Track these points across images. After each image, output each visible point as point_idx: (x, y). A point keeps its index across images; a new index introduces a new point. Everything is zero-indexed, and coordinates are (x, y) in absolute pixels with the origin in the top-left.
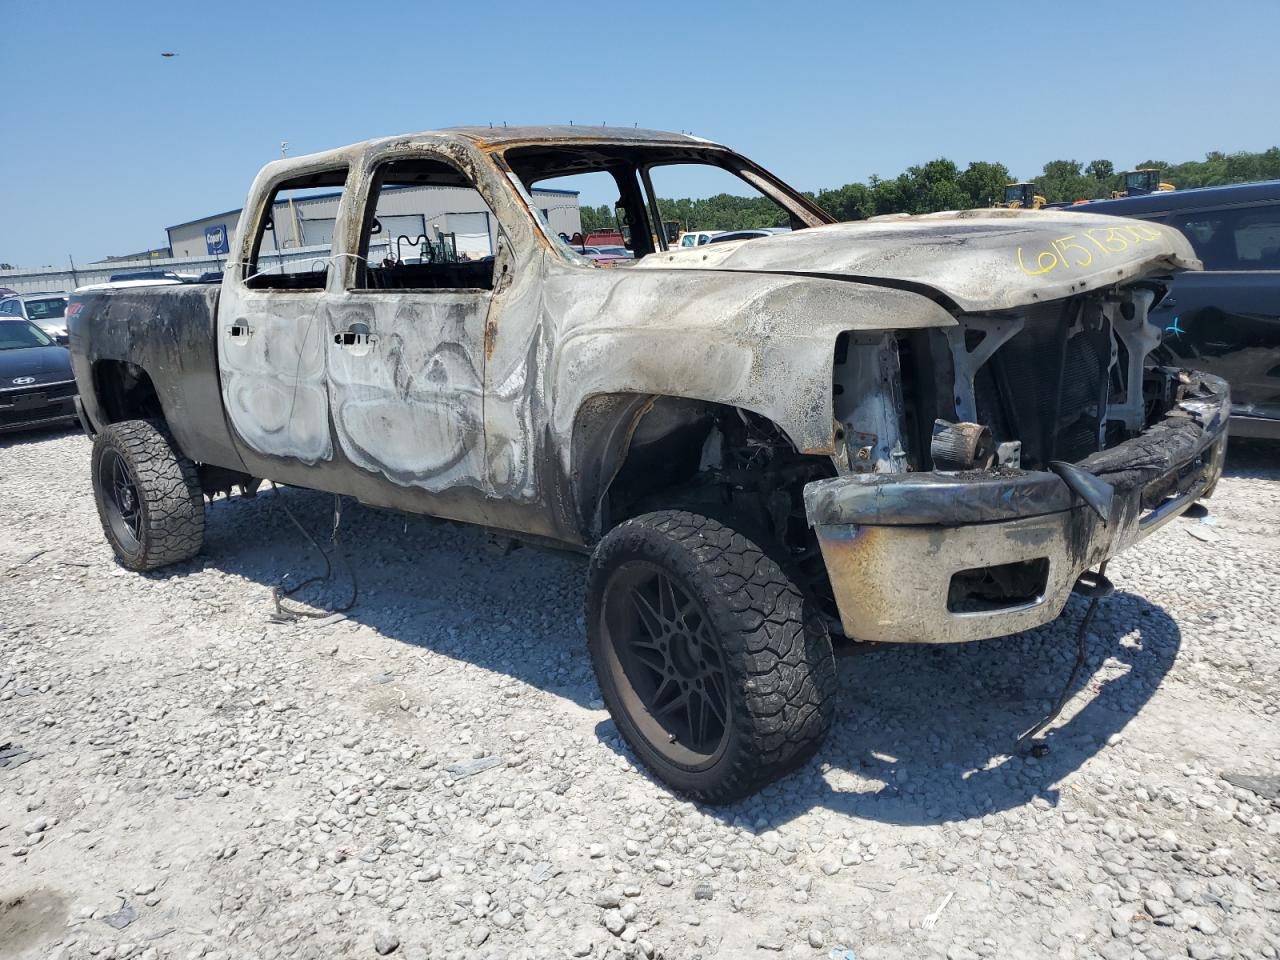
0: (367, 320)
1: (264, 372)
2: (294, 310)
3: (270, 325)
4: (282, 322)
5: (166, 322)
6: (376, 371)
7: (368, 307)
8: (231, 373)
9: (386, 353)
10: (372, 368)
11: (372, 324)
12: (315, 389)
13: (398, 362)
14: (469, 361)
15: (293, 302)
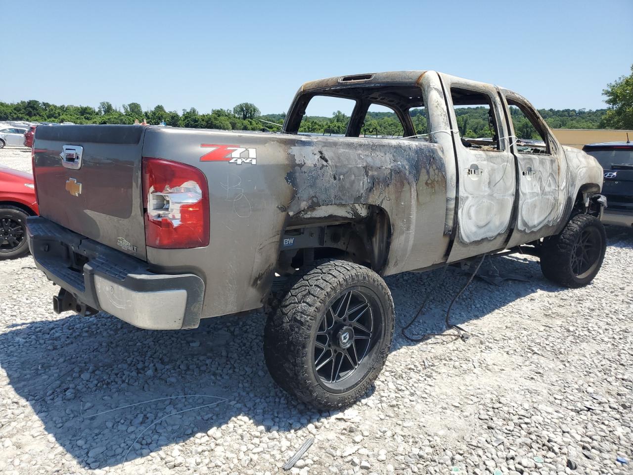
0: (531, 166)
1: (486, 194)
2: (499, 160)
3: (490, 168)
4: (496, 166)
5: (407, 167)
6: (535, 186)
7: (530, 159)
8: (467, 198)
9: (538, 178)
10: (533, 185)
11: (532, 167)
12: (509, 198)
13: (541, 182)
14: (555, 179)
15: (498, 156)
